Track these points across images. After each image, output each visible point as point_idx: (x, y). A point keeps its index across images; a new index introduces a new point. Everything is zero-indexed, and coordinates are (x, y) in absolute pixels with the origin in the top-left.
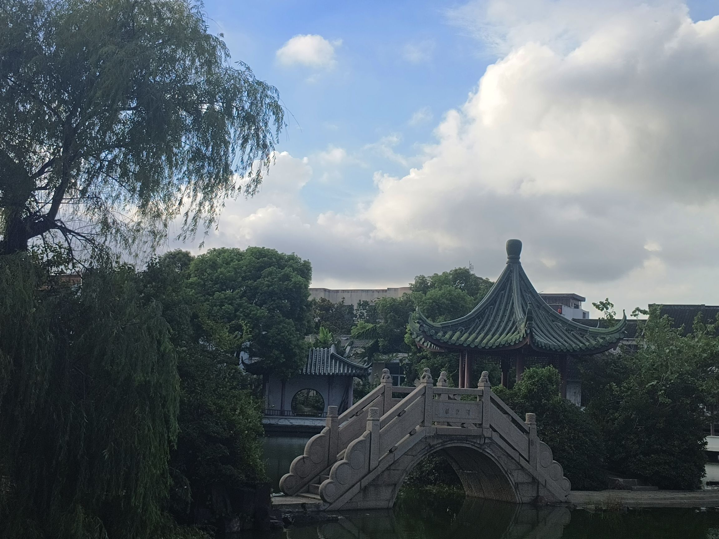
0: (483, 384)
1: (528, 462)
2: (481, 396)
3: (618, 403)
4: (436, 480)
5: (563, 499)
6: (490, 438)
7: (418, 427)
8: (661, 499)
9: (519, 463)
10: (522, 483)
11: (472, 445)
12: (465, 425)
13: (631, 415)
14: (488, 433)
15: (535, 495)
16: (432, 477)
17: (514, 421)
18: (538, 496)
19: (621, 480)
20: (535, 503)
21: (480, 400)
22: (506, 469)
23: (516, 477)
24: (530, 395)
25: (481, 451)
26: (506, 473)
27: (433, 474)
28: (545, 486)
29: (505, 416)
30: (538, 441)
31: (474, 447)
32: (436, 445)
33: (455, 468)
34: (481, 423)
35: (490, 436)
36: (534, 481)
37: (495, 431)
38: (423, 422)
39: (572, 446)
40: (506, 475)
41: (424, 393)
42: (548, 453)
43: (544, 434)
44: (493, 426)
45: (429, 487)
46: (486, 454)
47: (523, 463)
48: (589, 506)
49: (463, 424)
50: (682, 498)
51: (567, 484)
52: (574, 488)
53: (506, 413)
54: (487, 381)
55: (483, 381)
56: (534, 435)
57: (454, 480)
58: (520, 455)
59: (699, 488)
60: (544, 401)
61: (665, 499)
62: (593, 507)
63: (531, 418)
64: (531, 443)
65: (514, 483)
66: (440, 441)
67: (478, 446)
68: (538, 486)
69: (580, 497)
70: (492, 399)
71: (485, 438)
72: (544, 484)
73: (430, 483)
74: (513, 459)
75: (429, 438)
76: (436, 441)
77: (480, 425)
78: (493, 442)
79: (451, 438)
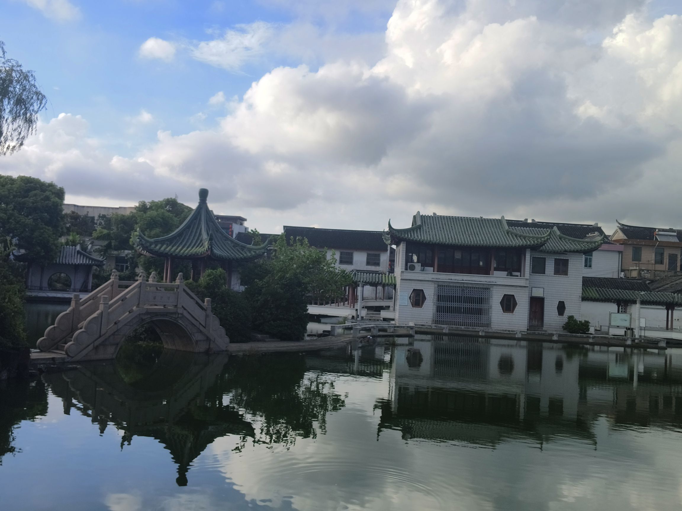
0: (179, 281)
1: (205, 327)
2: (177, 288)
3: (261, 290)
4: (145, 338)
5: (224, 349)
6: (182, 314)
7: (134, 308)
8: (281, 347)
9: (199, 329)
10: (200, 341)
11: (170, 318)
12: (166, 306)
13: (268, 298)
14: (180, 311)
15: (207, 347)
16: (143, 337)
17: (197, 303)
18: (209, 348)
19: (259, 336)
20: (207, 352)
21: (177, 291)
22: (191, 332)
23: (198, 337)
24: (208, 287)
25: (175, 322)
26: (191, 335)
27: (144, 334)
28: (214, 342)
29: (192, 300)
30: (212, 316)
31: (171, 320)
32: (146, 318)
33: (158, 331)
34: (176, 304)
35: (181, 313)
36: (208, 339)
37: (185, 309)
38: (139, 304)
39: (232, 317)
40: (191, 336)
41: (140, 286)
42: (217, 322)
43: (216, 310)
44: (184, 306)
45: (140, 343)
46: (179, 324)
47: (202, 328)
48: (239, 353)
49: (165, 305)
50: (293, 346)
51: (227, 340)
52: (231, 342)
53: (192, 298)
54: (181, 279)
55: (179, 279)
56: (209, 312)
57: (157, 338)
58: (200, 323)
59: (303, 339)
60: (216, 290)
61: (283, 347)
62: (241, 354)
63: (208, 301)
64: (207, 316)
65: (195, 340)
66: (149, 316)
67: (174, 319)
68: (210, 342)
69: (234, 347)
70: (184, 290)
71: (178, 314)
72: (214, 340)
73: (141, 340)
74: (195, 326)
75: (142, 314)
76: (146, 317)
77: (176, 306)
78: (183, 316)
79: (156, 314)
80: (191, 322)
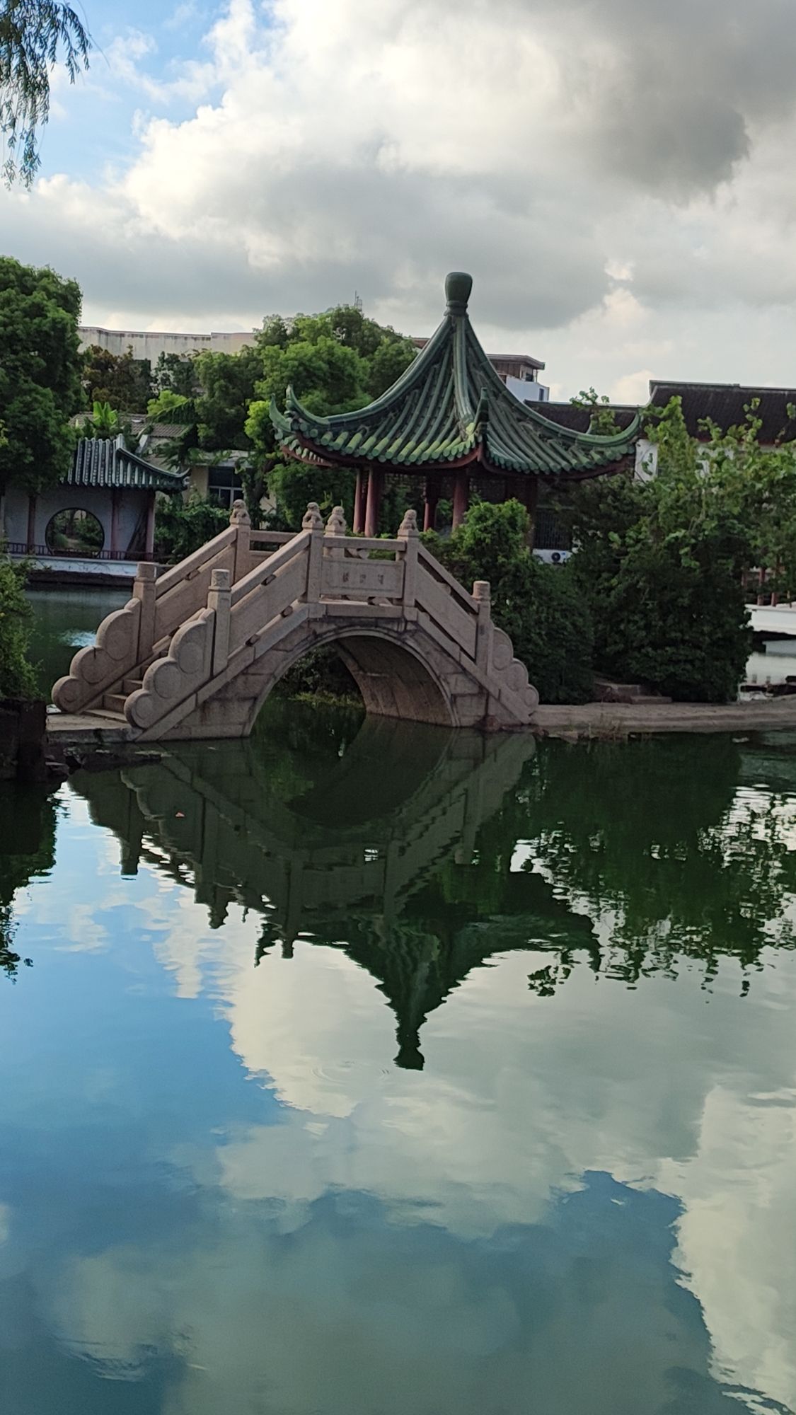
0: (406, 532)
1: (474, 660)
2: (403, 553)
3: (618, 561)
4: (316, 684)
5: (526, 719)
6: (415, 623)
7: (295, 604)
8: (678, 719)
9: (459, 663)
10: (463, 695)
11: (385, 634)
12: (374, 601)
13: (638, 582)
14: (411, 614)
15: (481, 713)
16: (309, 680)
17: (455, 594)
18: (486, 715)
19: (615, 687)
20: (481, 727)
21: (401, 559)
22: (437, 672)
23: (454, 685)
24: (478, 549)
25: (399, 643)
26: (438, 678)
27: (312, 674)
28: (498, 700)
29: (440, 585)
30: (491, 627)
31: (387, 638)
32: (325, 633)
33: (351, 666)
34: (400, 597)
35: (415, 619)
36: (483, 692)
37: (424, 610)
38: (305, 595)
39: (543, 633)
40: (438, 683)
41: (307, 546)
42: (507, 647)
43: (499, 614)
44: (420, 602)
45: (304, 696)
46: (408, 649)
47: (466, 662)
48: (568, 733)
49: (371, 598)
50: (710, 718)
51: (534, 695)
52: (544, 701)
53: (442, 580)
54: (413, 528)
55: (407, 528)
56: (486, 617)
57: (348, 686)
58: (462, 649)
59: (734, 699)
60: (501, 559)
61: (684, 719)
62: (574, 733)
63: (482, 587)
64: (479, 630)
65: (450, 696)
66: (333, 627)
67: (395, 635)
68: (487, 700)
69: (553, 717)
70: (421, 559)
71: (406, 622)
72: (497, 697)
73: (307, 689)
74: (449, 655)
75: (315, 620)
76: (325, 628)
77: (400, 600)
78: (419, 629)
79: (351, 621)
80: (442, 647)
